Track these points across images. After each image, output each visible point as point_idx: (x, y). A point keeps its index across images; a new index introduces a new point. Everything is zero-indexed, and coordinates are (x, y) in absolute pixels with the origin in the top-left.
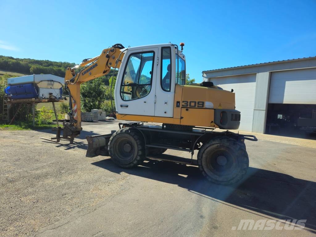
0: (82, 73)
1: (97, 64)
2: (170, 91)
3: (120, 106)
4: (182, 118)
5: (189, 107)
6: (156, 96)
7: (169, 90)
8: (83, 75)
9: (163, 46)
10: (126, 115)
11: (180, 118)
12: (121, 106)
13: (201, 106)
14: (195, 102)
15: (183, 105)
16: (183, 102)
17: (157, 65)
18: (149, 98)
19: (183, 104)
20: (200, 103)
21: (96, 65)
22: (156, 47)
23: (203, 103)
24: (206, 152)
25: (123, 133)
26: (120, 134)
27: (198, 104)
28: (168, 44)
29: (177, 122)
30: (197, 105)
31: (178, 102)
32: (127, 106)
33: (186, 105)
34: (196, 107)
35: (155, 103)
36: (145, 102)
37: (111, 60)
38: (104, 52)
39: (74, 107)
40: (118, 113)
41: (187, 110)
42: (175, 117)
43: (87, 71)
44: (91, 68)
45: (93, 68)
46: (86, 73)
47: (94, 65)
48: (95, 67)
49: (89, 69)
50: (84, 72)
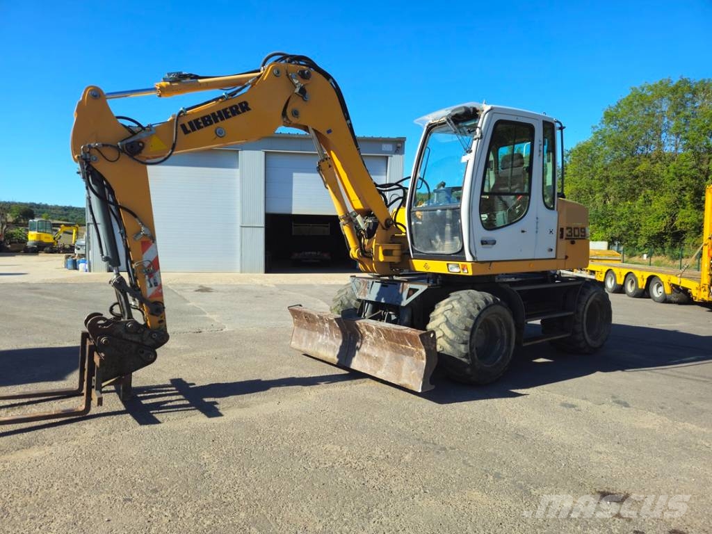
0: (183, 126)
1: (246, 103)
2: (553, 209)
3: (480, 243)
4: (566, 257)
5: (573, 237)
6: (537, 218)
7: (552, 206)
8: (186, 132)
9: (545, 120)
10: (491, 262)
11: (564, 257)
12: (484, 243)
13: (583, 234)
14: (578, 229)
15: (567, 235)
16: (567, 228)
17: (539, 156)
18: (527, 222)
19: (567, 232)
21: (244, 107)
22: (535, 117)
23: (584, 229)
24: (586, 307)
25: (491, 305)
26: (488, 309)
27: (582, 232)
30: (580, 233)
31: (562, 230)
32: (494, 243)
33: (570, 234)
34: (580, 237)
35: (537, 232)
36: (523, 232)
37: (296, 104)
38: (276, 74)
39: (143, 253)
40: (475, 261)
41: (573, 243)
42: (558, 258)
43: (203, 118)
44: (223, 115)
45: (230, 114)
46: (199, 128)
47: (236, 106)
48: (239, 113)
49: (213, 114)
50: (190, 123)
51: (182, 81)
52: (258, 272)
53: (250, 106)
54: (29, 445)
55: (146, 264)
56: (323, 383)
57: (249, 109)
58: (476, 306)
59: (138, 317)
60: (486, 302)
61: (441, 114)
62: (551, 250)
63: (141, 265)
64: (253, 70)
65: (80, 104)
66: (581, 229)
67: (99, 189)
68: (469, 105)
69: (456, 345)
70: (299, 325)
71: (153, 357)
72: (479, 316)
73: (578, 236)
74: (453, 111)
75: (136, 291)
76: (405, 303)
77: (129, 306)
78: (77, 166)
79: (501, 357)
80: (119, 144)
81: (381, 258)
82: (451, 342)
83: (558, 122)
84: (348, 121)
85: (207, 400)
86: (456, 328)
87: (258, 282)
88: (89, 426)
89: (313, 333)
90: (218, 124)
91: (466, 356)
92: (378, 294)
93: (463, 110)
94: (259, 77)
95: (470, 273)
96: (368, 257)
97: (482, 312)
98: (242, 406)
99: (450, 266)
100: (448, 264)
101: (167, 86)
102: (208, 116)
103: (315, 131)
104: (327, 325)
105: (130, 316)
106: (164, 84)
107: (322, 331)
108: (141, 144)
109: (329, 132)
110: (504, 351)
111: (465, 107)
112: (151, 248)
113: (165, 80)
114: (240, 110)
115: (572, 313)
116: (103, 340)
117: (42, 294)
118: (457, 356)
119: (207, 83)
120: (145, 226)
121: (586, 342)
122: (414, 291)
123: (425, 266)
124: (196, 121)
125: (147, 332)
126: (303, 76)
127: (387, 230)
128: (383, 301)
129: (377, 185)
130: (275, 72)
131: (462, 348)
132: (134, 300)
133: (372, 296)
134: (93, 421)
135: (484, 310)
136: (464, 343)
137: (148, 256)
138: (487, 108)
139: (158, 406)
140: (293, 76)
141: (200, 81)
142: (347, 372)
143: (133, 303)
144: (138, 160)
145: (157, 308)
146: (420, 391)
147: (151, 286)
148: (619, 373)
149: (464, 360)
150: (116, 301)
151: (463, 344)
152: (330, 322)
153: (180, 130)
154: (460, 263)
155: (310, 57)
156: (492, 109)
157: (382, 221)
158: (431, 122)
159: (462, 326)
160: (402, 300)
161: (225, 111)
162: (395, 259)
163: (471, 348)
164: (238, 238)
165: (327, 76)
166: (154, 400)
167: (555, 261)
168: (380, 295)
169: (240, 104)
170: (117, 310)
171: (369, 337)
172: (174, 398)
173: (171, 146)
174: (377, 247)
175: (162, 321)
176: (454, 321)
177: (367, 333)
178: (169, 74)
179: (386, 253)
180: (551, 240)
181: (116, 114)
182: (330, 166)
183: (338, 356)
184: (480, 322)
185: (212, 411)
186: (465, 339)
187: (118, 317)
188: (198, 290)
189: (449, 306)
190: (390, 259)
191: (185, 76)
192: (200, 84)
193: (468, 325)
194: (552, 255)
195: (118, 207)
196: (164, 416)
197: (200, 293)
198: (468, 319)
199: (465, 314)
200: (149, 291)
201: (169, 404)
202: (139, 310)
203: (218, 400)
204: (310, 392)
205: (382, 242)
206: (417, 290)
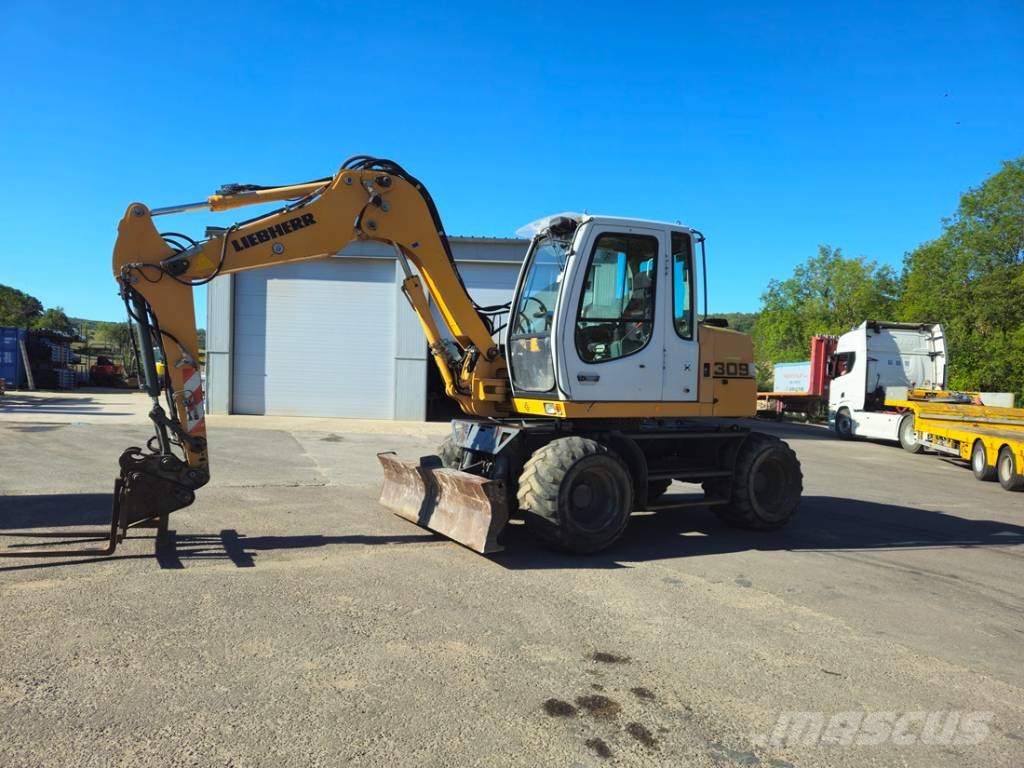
0: (235, 243)
1: (310, 216)
2: (691, 339)
3: (576, 378)
4: (715, 401)
5: (726, 375)
6: (665, 350)
7: (689, 336)
8: (238, 248)
9: (674, 230)
10: (594, 402)
11: (712, 401)
12: (581, 378)
13: (745, 372)
14: (735, 365)
15: (716, 373)
16: (716, 364)
17: (666, 274)
18: (650, 354)
19: (716, 368)
20: (743, 367)
21: (308, 220)
22: (661, 228)
23: (746, 365)
24: (754, 469)
25: (593, 455)
26: (587, 460)
27: (741, 369)
28: (675, 224)
29: (705, 411)
30: (739, 371)
31: (707, 366)
32: (597, 379)
33: (721, 371)
34: (738, 376)
35: (664, 368)
36: (642, 366)
37: (373, 214)
38: (348, 181)
39: (185, 381)
40: (569, 400)
41: (725, 382)
42: (701, 400)
43: (258, 234)
44: (282, 229)
45: (291, 228)
46: (254, 244)
47: (297, 219)
48: (302, 227)
49: (270, 229)
50: (243, 239)
51: (236, 194)
52: (417, 419)
53: (314, 219)
54: (43, 578)
55: (188, 395)
56: (391, 544)
57: (313, 222)
58: (571, 455)
59: (178, 452)
60: (585, 449)
61: (542, 226)
62: (688, 391)
63: (182, 395)
64: (324, 177)
65: (122, 221)
66: (741, 365)
67: (139, 312)
68: (569, 215)
69: (542, 501)
70: (389, 476)
71: (190, 498)
72: (573, 467)
73: (736, 374)
74: (551, 222)
75: (175, 424)
76: (497, 450)
77: (166, 441)
78: (116, 287)
79: (608, 523)
80: (161, 263)
81: (482, 396)
82: (538, 498)
83: (695, 232)
84: (441, 233)
85: (246, 551)
86: (543, 480)
87: (408, 431)
88: (109, 568)
89: (401, 487)
90: (276, 240)
91: (554, 515)
92: (475, 440)
93: (559, 222)
94: (327, 186)
95: (564, 416)
96: (466, 395)
97: (577, 462)
98: (281, 560)
99: (547, 406)
100: (545, 404)
101: (220, 200)
102: (264, 231)
103: (400, 246)
104: (412, 476)
105: (168, 450)
106: (216, 197)
107: (408, 484)
108: (185, 264)
109: (415, 245)
110: (615, 514)
111: (562, 218)
112: (195, 376)
113: (218, 193)
114: (303, 223)
115: (729, 473)
116: (135, 476)
117: (136, 437)
118: (543, 514)
119: (266, 194)
120: (187, 353)
121: (755, 512)
122: (506, 435)
123: (526, 406)
124: (250, 237)
125: (185, 470)
126: (381, 182)
127: (491, 362)
128: (477, 448)
129: (479, 308)
130: (346, 180)
131: (549, 504)
132: (173, 434)
133: (468, 444)
134: (115, 562)
135: (582, 459)
136: (552, 499)
137: (190, 385)
138: (586, 218)
139: (189, 554)
140: (369, 184)
141: (258, 192)
142: (430, 534)
143: (172, 438)
144: (179, 281)
145: (197, 443)
146: (482, 551)
147: (191, 419)
148: (782, 553)
149: (552, 520)
150: (155, 434)
151: (550, 500)
152: (413, 470)
153: (231, 247)
154: (555, 403)
155: (395, 161)
156: (591, 220)
157: (484, 352)
158: (539, 233)
159: (550, 479)
160: (494, 446)
161: (284, 225)
162: (498, 397)
163: (560, 506)
164: (393, 373)
165: (414, 182)
166: (190, 548)
167: (698, 404)
168: (476, 441)
169: (304, 217)
170: (155, 444)
171: (447, 489)
172: (213, 547)
173: (217, 265)
174: (477, 382)
175: (204, 459)
176: (542, 473)
177: (444, 484)
178: (223, 187)
179: (488, 390)
180: (691, 379)
181: (160, 232)
182: (416, 285)
183: (420, 514)
184: (575, 474)
185: (244, 561)
186: (552, 494)
187: (157, 452)
188: (328, 440)
189: (543, 455)
190: (493, 397)
191: (242, 188)
192: (258, 196)
193: (557, 476)
194: (692, 396)
195: (159, 332)
196: (191, 562)
197: (325, 442)
198: (559, 471)
199: (555, 465)
200: (191, 425)
201: (204, 552)
202: (179, 445)
203: (258, 552)
204: (369, 551)
205: (483, 378)
206: (509, 434)
